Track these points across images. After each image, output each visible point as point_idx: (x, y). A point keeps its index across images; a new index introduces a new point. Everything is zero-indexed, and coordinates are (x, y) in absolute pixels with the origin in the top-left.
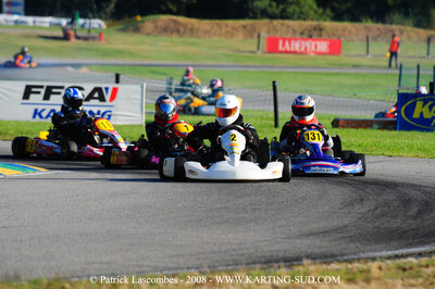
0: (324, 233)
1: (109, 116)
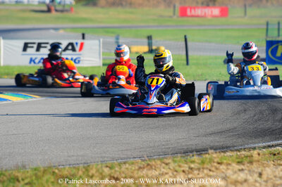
0: (221, 133)
1: (79, 61)
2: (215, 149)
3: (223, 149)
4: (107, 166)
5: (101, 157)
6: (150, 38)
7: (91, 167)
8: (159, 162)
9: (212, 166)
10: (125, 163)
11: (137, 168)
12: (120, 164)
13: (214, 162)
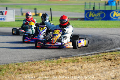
2: (63, 56)
3: (66, 56)
4: (17, 64)
5: (14, 61)
6: (35, 9)
7: (10, 65)
8: (39, 62)
9: (61, 64)
10: (24, 63)
11: (29, 65)
12: (22, 64)
13: (62, 62)
